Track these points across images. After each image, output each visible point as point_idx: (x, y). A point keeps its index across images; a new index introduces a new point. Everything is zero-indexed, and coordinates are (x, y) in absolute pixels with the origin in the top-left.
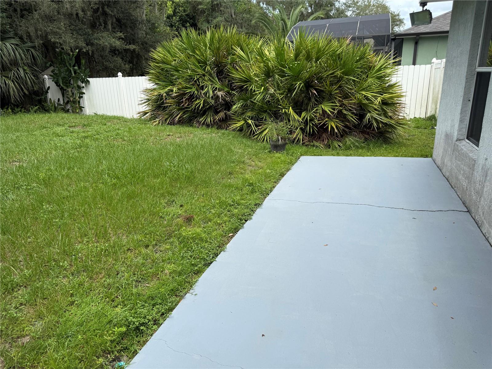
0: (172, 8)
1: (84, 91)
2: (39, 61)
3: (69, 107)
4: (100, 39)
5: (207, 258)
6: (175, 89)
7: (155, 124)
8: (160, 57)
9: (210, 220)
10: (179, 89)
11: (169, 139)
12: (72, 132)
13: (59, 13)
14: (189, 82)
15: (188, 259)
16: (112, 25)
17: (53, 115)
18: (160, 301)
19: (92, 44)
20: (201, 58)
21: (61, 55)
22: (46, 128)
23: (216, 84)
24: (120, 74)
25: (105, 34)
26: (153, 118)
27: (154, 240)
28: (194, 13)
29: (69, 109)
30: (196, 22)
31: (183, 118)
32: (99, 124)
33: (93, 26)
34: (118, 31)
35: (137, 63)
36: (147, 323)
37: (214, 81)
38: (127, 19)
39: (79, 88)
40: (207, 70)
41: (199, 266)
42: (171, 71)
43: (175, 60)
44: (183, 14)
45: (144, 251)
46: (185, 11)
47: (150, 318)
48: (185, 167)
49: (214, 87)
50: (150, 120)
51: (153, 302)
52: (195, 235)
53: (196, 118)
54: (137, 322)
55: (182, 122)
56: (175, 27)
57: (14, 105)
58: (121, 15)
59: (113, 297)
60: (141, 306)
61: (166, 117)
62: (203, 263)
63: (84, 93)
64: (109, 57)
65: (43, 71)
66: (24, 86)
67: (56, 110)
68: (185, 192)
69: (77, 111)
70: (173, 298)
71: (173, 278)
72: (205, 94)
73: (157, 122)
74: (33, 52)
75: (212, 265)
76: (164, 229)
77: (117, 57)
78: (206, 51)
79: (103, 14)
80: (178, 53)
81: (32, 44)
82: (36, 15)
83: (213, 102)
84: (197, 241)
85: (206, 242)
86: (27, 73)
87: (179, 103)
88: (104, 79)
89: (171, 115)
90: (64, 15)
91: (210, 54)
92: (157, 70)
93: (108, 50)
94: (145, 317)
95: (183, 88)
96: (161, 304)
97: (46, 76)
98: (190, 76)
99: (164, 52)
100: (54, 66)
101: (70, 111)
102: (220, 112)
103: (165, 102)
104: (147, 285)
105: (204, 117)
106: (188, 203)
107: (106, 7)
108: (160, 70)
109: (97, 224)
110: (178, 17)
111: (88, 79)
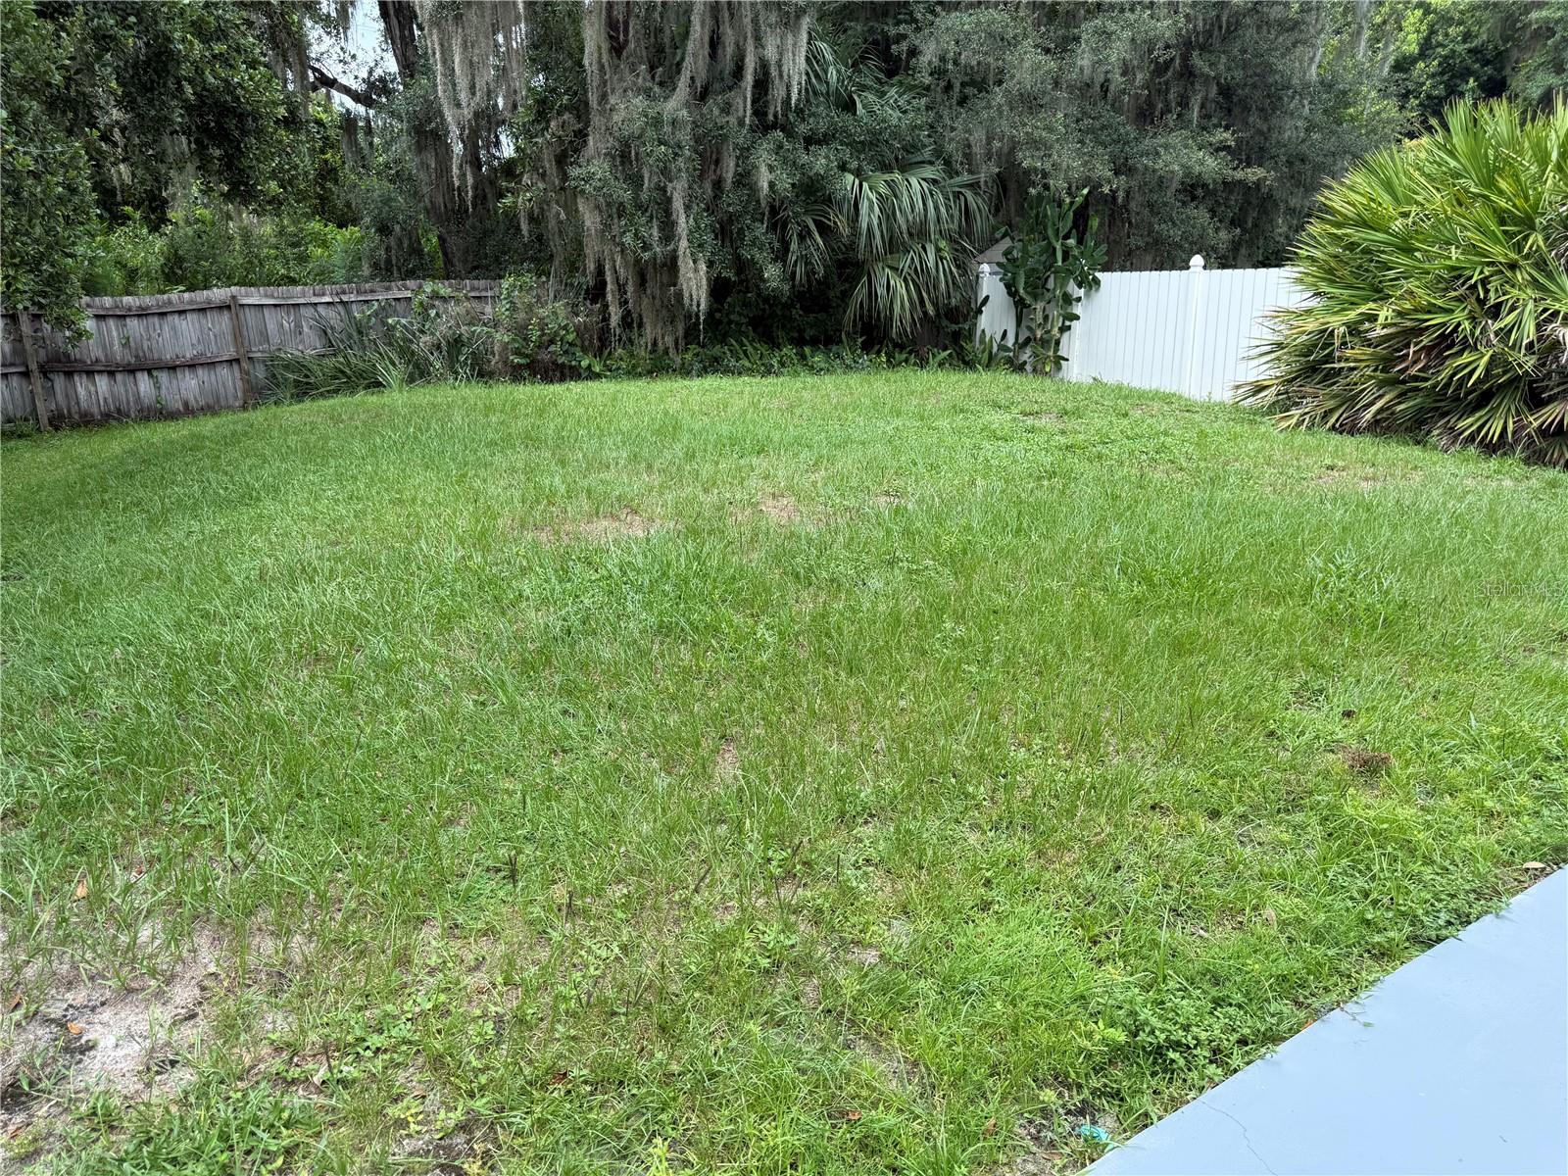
0: (1418, 32)
1: (1078, 309)
2: (979, 224)
3: (1026, 356)
4: (1157, 153)
5: (1425, 919)
6: (1385, 313)
7: (1283, 424)
8: (1354, 206)
9: (1453, 791)
10: (1400, 314)
11: (1330, 482)
12: (1032, 430)
13: (1056, 84)
14: (1446, 290)
15: (1352, 898)
16: (1202, 106)
17: (985, 377)
18: (1238, 998)
19: (1130, 171)
20: (1514, 206)
21: (1039, 205)
22: (962, 411)
23: (1556, 300)
24: (1197, 260)
25: (1175, 139)
26: (1283, 405)
27: (1240, 800)
28: (1505, 41)
29: (1025, 363)
30: (1508, 71)
31: (1393, 414)
32: (1107, 413)
33: (1146, 115)
34: (1216, 126)
35: (1255, 226)
36: (1189, 1047)
37: (1553, 288)
38: (1254, 86)
39: (1068, 300)
40: (1531, 248)
41: (1391, 934)
42: (1383, 252)
43: (1405, 215)
44: (1460, 48)
45: (1203, 824)
46: (1467, 37)
47: (1203, 1036)
48: (1380, 583)
49: (1545, 310)
50: (1271, 410)
51: (1214, 992)
52: (1385, 826)
53: (1444, 415)
54: (1162, 1031)
55: (1388, 428)
56: (1416, 98)
57: (896, 345)
58: (1239, 74)
59: (1097, 930)
60: (1179, 990)
61: (1331, 404)
62: (1408, 929)
63: (1077, 318)
64: (1172, 209)
65: (981, 252)
66: (928, 293)
67: (990, 363)
68: (1366, 669)
69: (1047, 369)
70: (1286, 1007)
71: (1290, 940)
72: (1504, 334)
73: (1294, 421)
74: (970, 198)
75: (1438, 947)
76: (1278, 775)
77: (1196, 208)
78: (1540, 178)
79: (1182, 75)
80: (1425, 188)
81: (971, 177)
82: (998, 96)
83: (1530, 363)
84: (1390, 849)
85: (1428, 861)
86: (941, 259)
87: (1386, 363)
88: (1146, 274)
89: (1349, 399)
90: (1071, 88)
91: (1556, 190)
92: (1331, 250)
93: (1175, 185)
94: (1186, 1028)
95: (1416, 310)
96: (1240, 1007)
97: (985, 268)
98: (1453, 268)
99: (1372, 188)
100: (1013, 239)
101: (1028, 367)
102: (1551, 399)
103: (1337, 354)
104: (1202, 932)
105: (1477, 415)
106: (1374, 708)
107: (1195, 53)
108: (1345, 248)
109: (1074, 706)
110: (1436, 63)
111: (1097, 274)
